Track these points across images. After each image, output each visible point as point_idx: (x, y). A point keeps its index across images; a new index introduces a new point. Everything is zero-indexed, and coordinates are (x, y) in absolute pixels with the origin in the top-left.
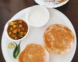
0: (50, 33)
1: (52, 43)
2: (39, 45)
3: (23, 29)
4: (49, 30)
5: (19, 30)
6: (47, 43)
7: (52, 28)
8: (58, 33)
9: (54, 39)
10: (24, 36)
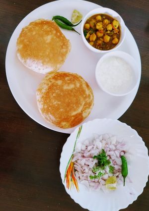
0: (78, 85)
1: (59, 82)
2: (63, 61)
3: (100, 42)
4: (84, 86)
5: (100, 35)
6: (63, 76)
7: (87, 92)
8: (74, 99)
9: (65, 87)
10: (88, 40)
